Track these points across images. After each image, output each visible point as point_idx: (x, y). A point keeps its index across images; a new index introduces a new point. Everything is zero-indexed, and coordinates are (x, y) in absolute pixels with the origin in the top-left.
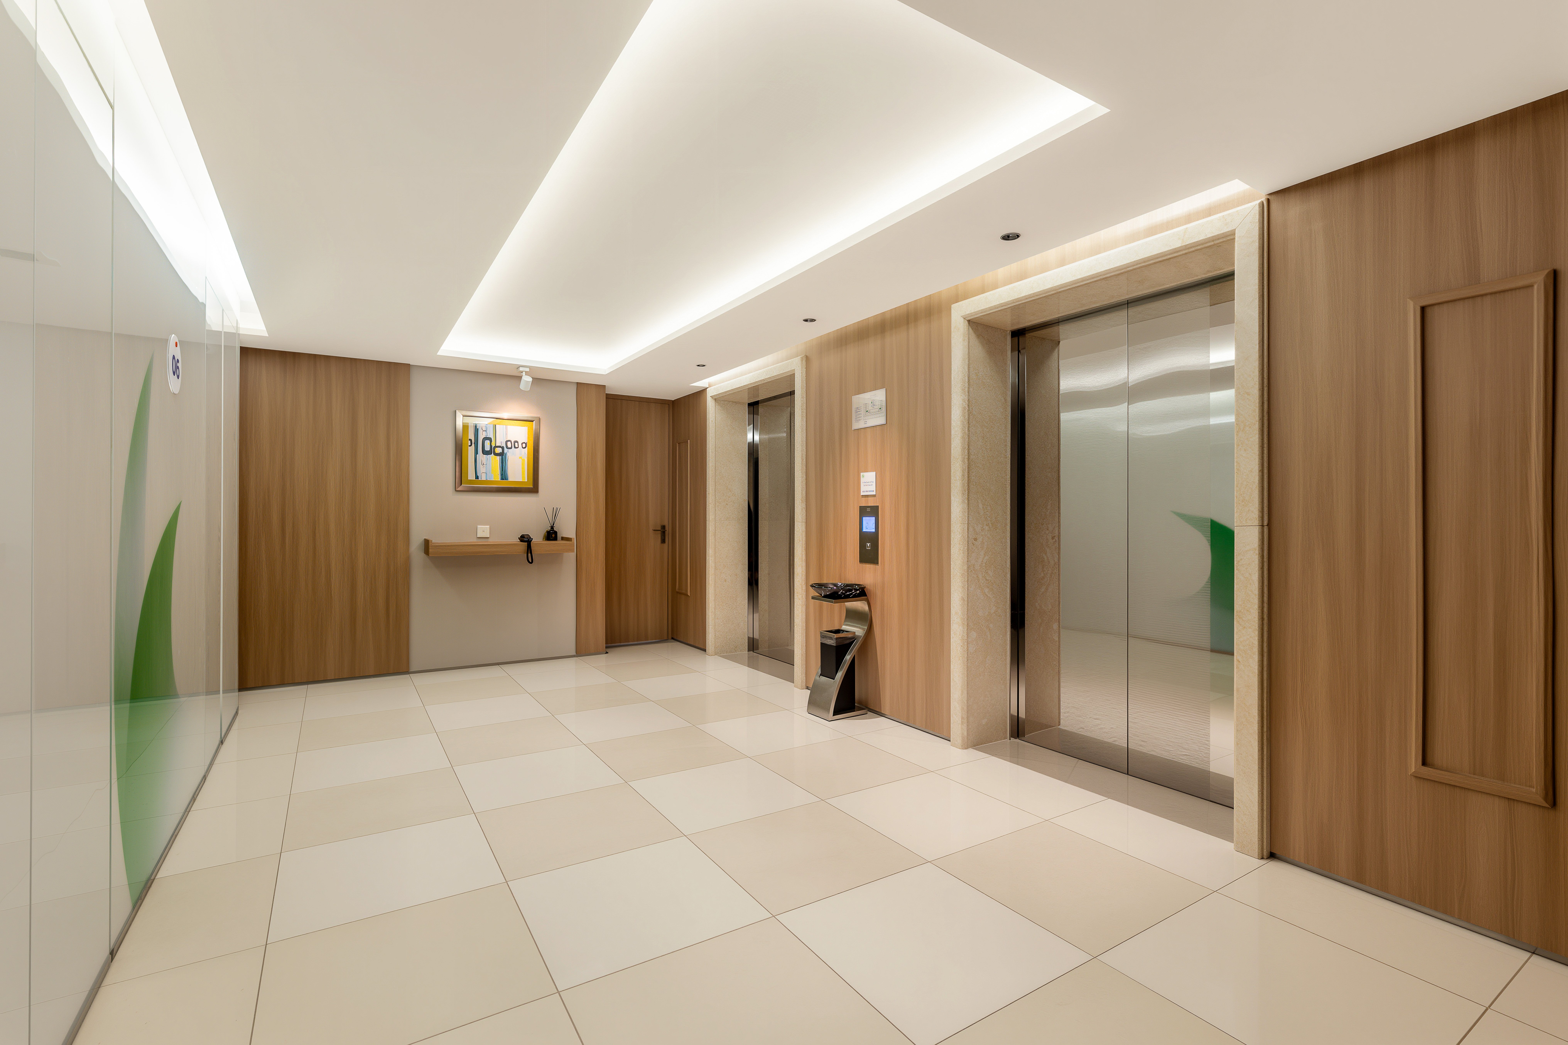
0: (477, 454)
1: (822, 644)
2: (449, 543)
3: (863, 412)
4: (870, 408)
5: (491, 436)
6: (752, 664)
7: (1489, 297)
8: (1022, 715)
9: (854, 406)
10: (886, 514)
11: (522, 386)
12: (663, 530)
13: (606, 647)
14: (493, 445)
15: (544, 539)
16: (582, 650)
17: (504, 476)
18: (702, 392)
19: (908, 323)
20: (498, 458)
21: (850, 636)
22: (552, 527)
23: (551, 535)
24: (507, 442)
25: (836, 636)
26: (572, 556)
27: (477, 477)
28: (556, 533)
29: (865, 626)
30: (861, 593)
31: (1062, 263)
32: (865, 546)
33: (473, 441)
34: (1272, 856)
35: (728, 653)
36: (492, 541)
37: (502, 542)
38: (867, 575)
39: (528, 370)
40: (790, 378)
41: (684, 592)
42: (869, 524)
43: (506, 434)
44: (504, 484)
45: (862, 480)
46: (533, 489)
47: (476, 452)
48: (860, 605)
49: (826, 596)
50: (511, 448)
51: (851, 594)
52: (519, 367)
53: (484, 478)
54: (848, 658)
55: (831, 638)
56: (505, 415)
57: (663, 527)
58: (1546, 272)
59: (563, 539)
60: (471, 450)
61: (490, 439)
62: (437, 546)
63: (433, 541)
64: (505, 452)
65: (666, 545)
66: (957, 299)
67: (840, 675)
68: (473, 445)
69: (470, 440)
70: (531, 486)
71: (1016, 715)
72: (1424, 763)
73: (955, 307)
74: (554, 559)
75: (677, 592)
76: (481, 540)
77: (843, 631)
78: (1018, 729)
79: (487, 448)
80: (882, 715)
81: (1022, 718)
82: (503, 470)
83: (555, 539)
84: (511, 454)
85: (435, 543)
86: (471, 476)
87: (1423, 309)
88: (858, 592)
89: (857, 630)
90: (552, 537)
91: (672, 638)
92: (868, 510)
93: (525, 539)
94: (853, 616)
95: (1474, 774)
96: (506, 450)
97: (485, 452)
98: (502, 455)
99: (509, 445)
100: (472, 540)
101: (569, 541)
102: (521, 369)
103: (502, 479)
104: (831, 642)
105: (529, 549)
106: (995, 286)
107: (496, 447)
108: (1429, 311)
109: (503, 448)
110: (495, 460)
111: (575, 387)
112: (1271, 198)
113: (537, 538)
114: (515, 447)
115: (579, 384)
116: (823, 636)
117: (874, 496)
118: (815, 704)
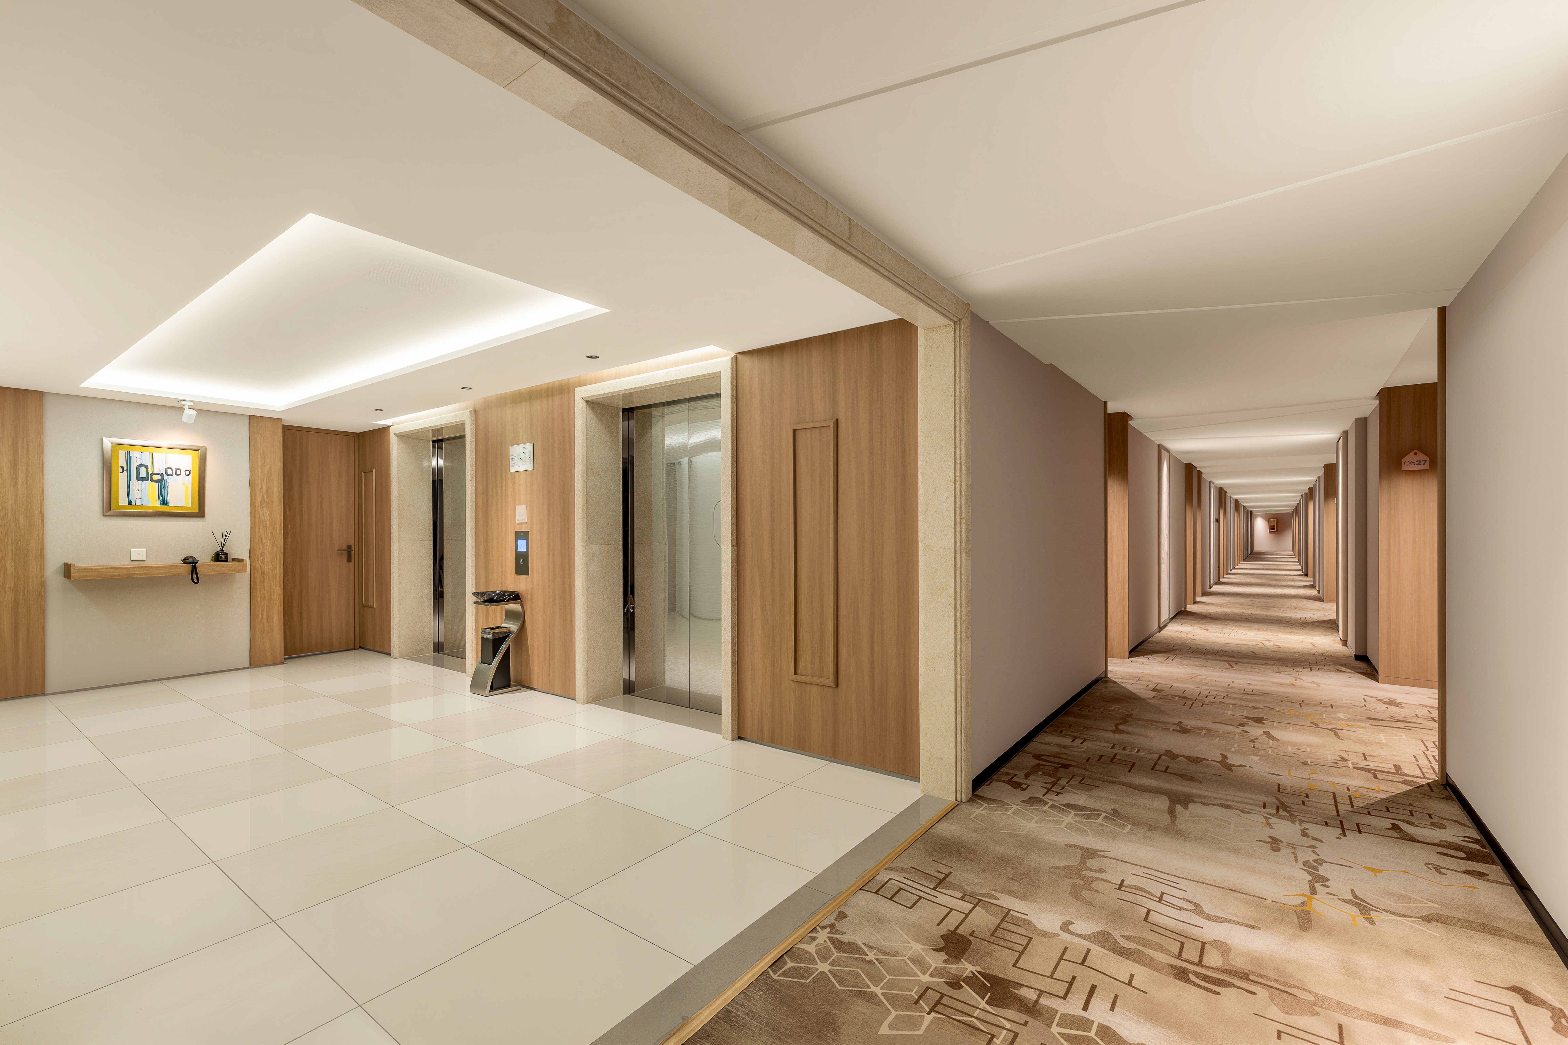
0: (130, 480)
1: (482, 638)
2: (95, 566)
3: (517, 459)
4: (522, 457)
5: (148, 463)
6: (437, 663)
7: (818, 428)
8: (633, 678)
9: (511, 454)
10: (534, 537)
11: (185, 418)
12: (349, 550)
13: (285, 659)
14: (150, 472)
15: (212, 560)
16: (256, 661)
17: (163, 501)
18: (385, 430)
19: (548, 396)
20: (156, 485)
21: (505, 630)
22: (222, 550)
23: (221, 557)
24: (166, 470)
25: (492, 631)
26: (246, 576)
27: (130, 503)
28: (226, 555)
29: (518, 623)
30: (516, 597)
31: (640, 372)
32: (520, 561)
33: (125, 468)
34: (740, 738)
35: (415, 656)
36: (149, 563)
37: (161, 564)
38: (519, 584)
39: (191, 404)
40: (461, 426)
41: (370, 604)
42: (522, 546)
43: (166, 462)
44: (164, 509)
45: (517, 511)
46: (201, 513)
47: (129, 478)
48: (515, 606)
49: (485, 601)
50: (172, 475)
51: (505, 599)
52: (180, 401)
53: (138, 503)
54: (504, 646)
55: (489, 633)
56: (165, 444)
57: (349, 547)
58: (833, 421)
59: (234, 560)
60: (123, 477)
61: (146, 467)
62: (81, 570)
63: (76, 565)
64: (164, 478)
65: (352, 564)
66: (580, 384)
67: (497, 660)
68: (125, 472)
69: (120, 467)
70: (197, 511)
71: (628, 678)
72: (795, 673)
73: (578, 390)
74: (226, 579)
75: (364, 606)
76: (134, 563)
77: (502, 627)
78: (629, 688)
79: (143, 474)
80: (534, 689)
81: (633, 680)
82: (162, 496)
83: (226, 560)
84: (171, 482)
85: (77, 567)
86: (123, 501)
87: (794, 431)
88: (511, 597)
89: (513, 627)
90: (221, 558)
91: (360, 647)
92: (522, 534)
93: (191, 562)
94: (511, 615)
95: (821, 676)
96: (165, 477)
97: (139, 478)
98: (161, 481)
99: (170, 472)
100: (125, 563)
101: (241, 562)
102: (183, 403)
103: (161, 504)
104: (490, 637)
105: (194, 570)
106: (601, 380)
107: (153, 474)
108: (797, 433)
109: (162, 475)
110: (152, 488)
111: (246, 421)
112: (738, 355)
113: (204, 559)
114: (177, 474)
115: (251, 417)
116: (483, 632)
117: (526, 523)
118: (476, 686)
